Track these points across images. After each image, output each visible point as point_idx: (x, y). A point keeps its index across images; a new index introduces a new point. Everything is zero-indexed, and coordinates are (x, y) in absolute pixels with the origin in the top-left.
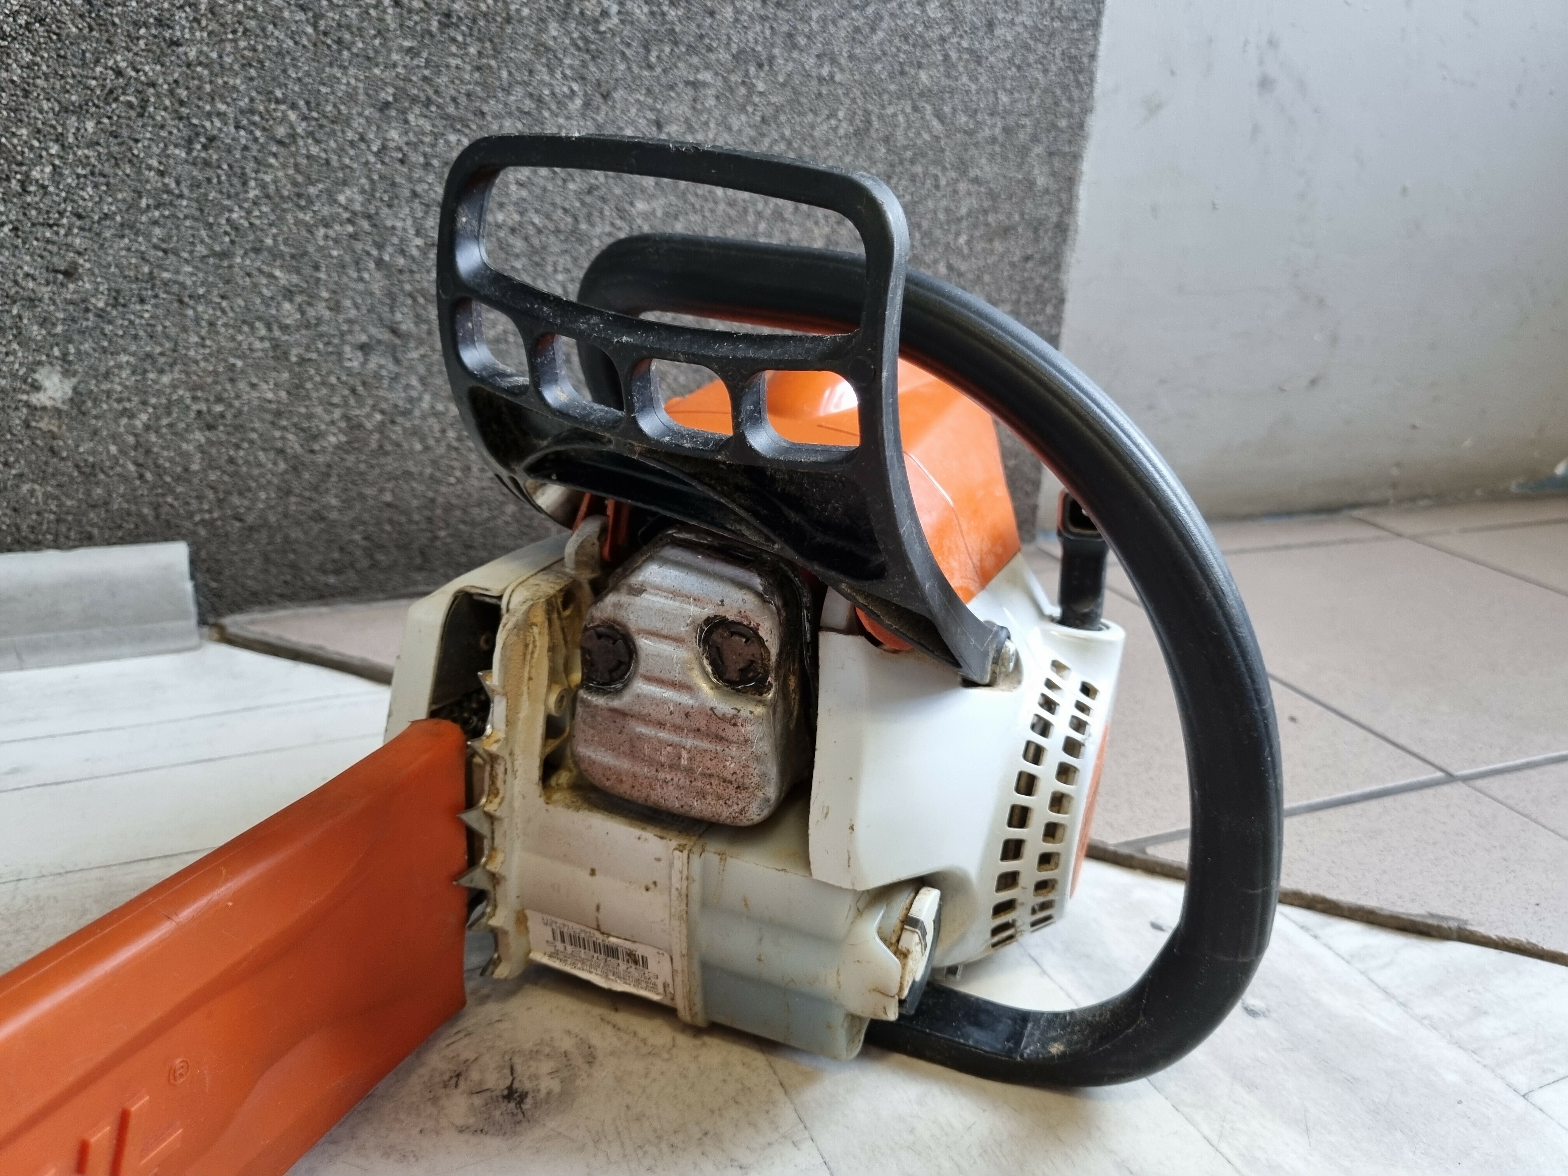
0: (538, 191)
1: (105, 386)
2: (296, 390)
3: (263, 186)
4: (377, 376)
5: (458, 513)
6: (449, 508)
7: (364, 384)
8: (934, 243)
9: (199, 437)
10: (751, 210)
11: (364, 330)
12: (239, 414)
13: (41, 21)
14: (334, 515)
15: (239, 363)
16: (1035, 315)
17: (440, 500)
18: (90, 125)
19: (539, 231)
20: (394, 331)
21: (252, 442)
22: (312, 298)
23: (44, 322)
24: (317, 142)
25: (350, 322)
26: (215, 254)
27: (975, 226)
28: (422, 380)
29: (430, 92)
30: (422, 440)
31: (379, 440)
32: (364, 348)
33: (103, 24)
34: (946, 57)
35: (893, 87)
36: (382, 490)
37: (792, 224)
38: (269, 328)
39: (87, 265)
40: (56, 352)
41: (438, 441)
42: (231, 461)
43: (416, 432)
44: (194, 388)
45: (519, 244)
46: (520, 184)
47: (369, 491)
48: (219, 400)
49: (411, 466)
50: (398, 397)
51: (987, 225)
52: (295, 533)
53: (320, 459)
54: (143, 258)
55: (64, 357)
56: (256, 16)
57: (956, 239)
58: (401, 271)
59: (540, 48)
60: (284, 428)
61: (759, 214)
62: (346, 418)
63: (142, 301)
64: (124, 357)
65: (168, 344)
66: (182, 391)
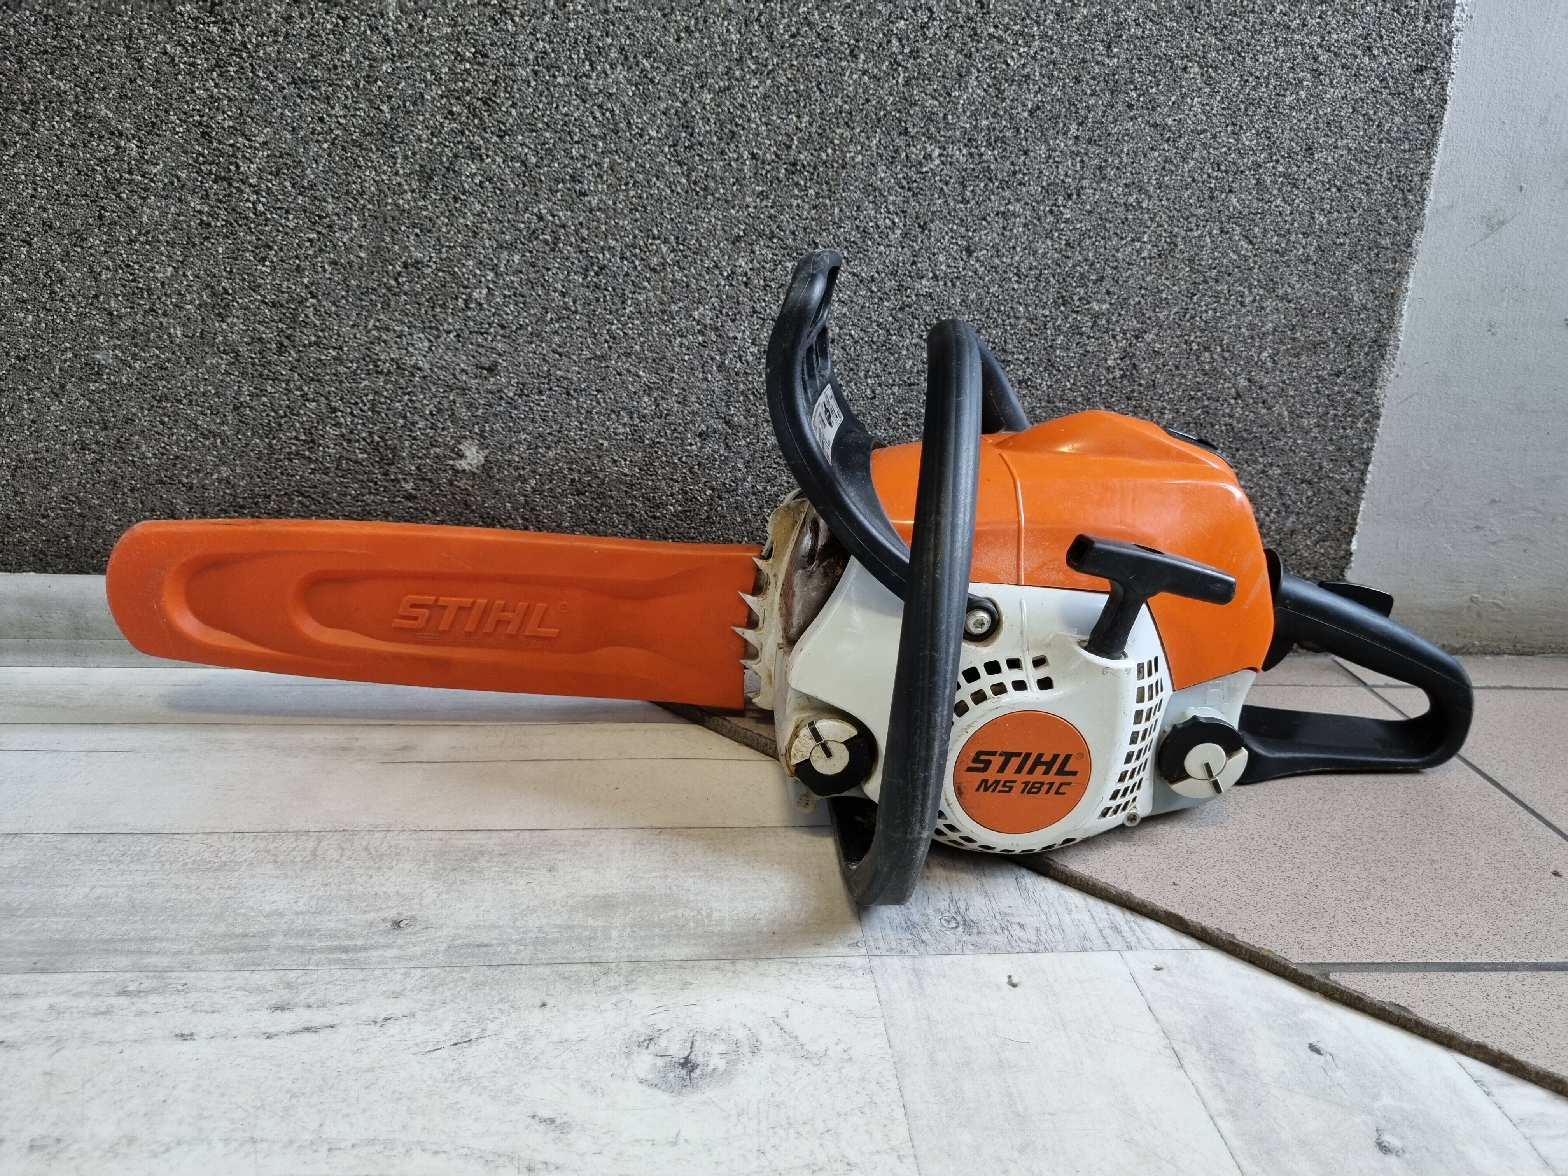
0: (857, 308)
1: (508, 457)
3: (638, 304)
4: (711, 458)
7: (699, 464)
9: (571, 500)
10: (1050, 325)
11: (703, 421)
12: (602, 484)
15: (606, 444)
16: (1344, 428)
18: (517, 258)
20: (728, 420)
22: (666, 394)
23: (470, 406)
24: (682, 269)
25: (694, 414)
26: (596, 357)
27: (1282, 342)
29: (774, 227)
30: (743, 513)
32: (702, 435)
33: (533, 181)
34: (1259, 182)
35: (1201, 211)
37: (1089, 337)
38: (631, 417)
39: (505, 364)
40: (476, 429)
43: (738, 507)
44: (571, 462)
46: (843, 303)
48: (588, 472)
50: (726, 477)
51: (1294, 340)
54: (545, 359)
55: (482, 433)
56: (645, 172)
57: (1259, 354)
58: (737, 374)
59: (869, 189)
60: (635, 497)
61: (1058, 328)
62: (683, 491)
63: (540, 392)
64: (523, 435)
65: (555, 427)
66: (562, 463)
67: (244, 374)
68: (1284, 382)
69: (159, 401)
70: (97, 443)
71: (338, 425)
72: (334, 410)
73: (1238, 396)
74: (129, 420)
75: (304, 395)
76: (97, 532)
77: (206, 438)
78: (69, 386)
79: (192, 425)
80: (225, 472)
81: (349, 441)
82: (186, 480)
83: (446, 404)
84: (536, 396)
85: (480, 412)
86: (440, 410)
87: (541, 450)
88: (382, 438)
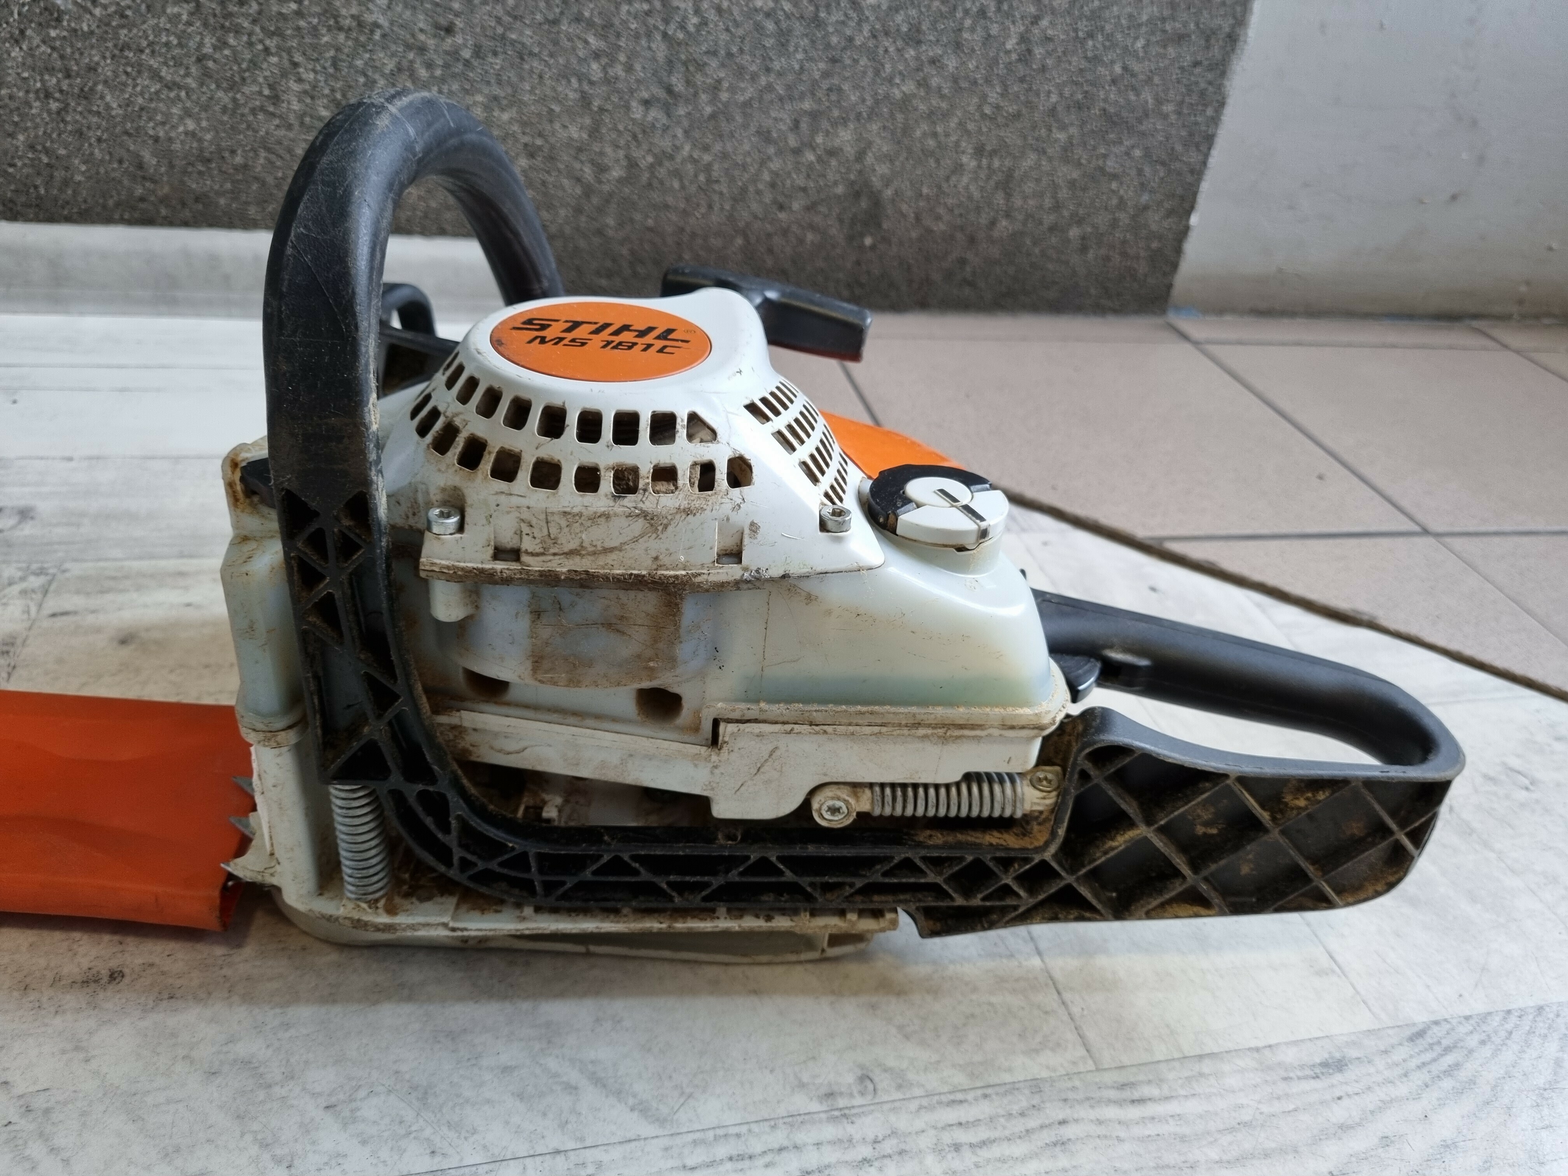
2: (594, 132)
4: (653, 126)
5: (700, 241)
6: (694, 235)
7: (644, 132)
8: (1114, 46)
11: (647, 89)
12: (552, 147)
14: (610, 233)
15: (557, 108)
16: (1195, 115)
17: (688, 229)
19: (788, 17)
20: (669, 90)
21: (559, 171)
22: (613, 60)
23: (429, 66)
25: (638, 81)
26: (547, 21)
27: (1153, 33)
28: (686, 132)
31: (649, 179)
32: (646, 103)
36: (647, 216)
37: (992, 22)
38: (580, 80)
39: (461, 25)
41: (691, 183)
42: (544, 183)
43: (676, 174)
44: (524, 124)
45: (770, 26)
47: (638, 217)
48: (540, 135)
49: (670, 200)
50: (666, 144)
51: (1164, 31)
52: (582, 244)
53: (606, 188)
54: (499, 20)
57: (1133, 44)
58: (679, 44)
60: (582, 162)
61: (966, 12)
62: (627, 157)
63: (495, 54)
64: (479, 98)
65: (509, 90)
66: (516, 128)
67: (205, 25)
68: (1151, 71)
69: (121, 50)
70: (61, 91)
71: (300, 80)
72: (296, 65)
73: (1114, 82)
74: (92, 69)
75: (266, 50)
76: (66, 183)
77: (170, 89)
78: (29, 32)
79: (155, 75)
80: (191, 125)
81: (312, 98)
82: (151, 132)
83: (405, 63)
84: (491, 59)
85: (438, 72)
86: (400, 70)
87: (496, 113)
88: (344, 96)
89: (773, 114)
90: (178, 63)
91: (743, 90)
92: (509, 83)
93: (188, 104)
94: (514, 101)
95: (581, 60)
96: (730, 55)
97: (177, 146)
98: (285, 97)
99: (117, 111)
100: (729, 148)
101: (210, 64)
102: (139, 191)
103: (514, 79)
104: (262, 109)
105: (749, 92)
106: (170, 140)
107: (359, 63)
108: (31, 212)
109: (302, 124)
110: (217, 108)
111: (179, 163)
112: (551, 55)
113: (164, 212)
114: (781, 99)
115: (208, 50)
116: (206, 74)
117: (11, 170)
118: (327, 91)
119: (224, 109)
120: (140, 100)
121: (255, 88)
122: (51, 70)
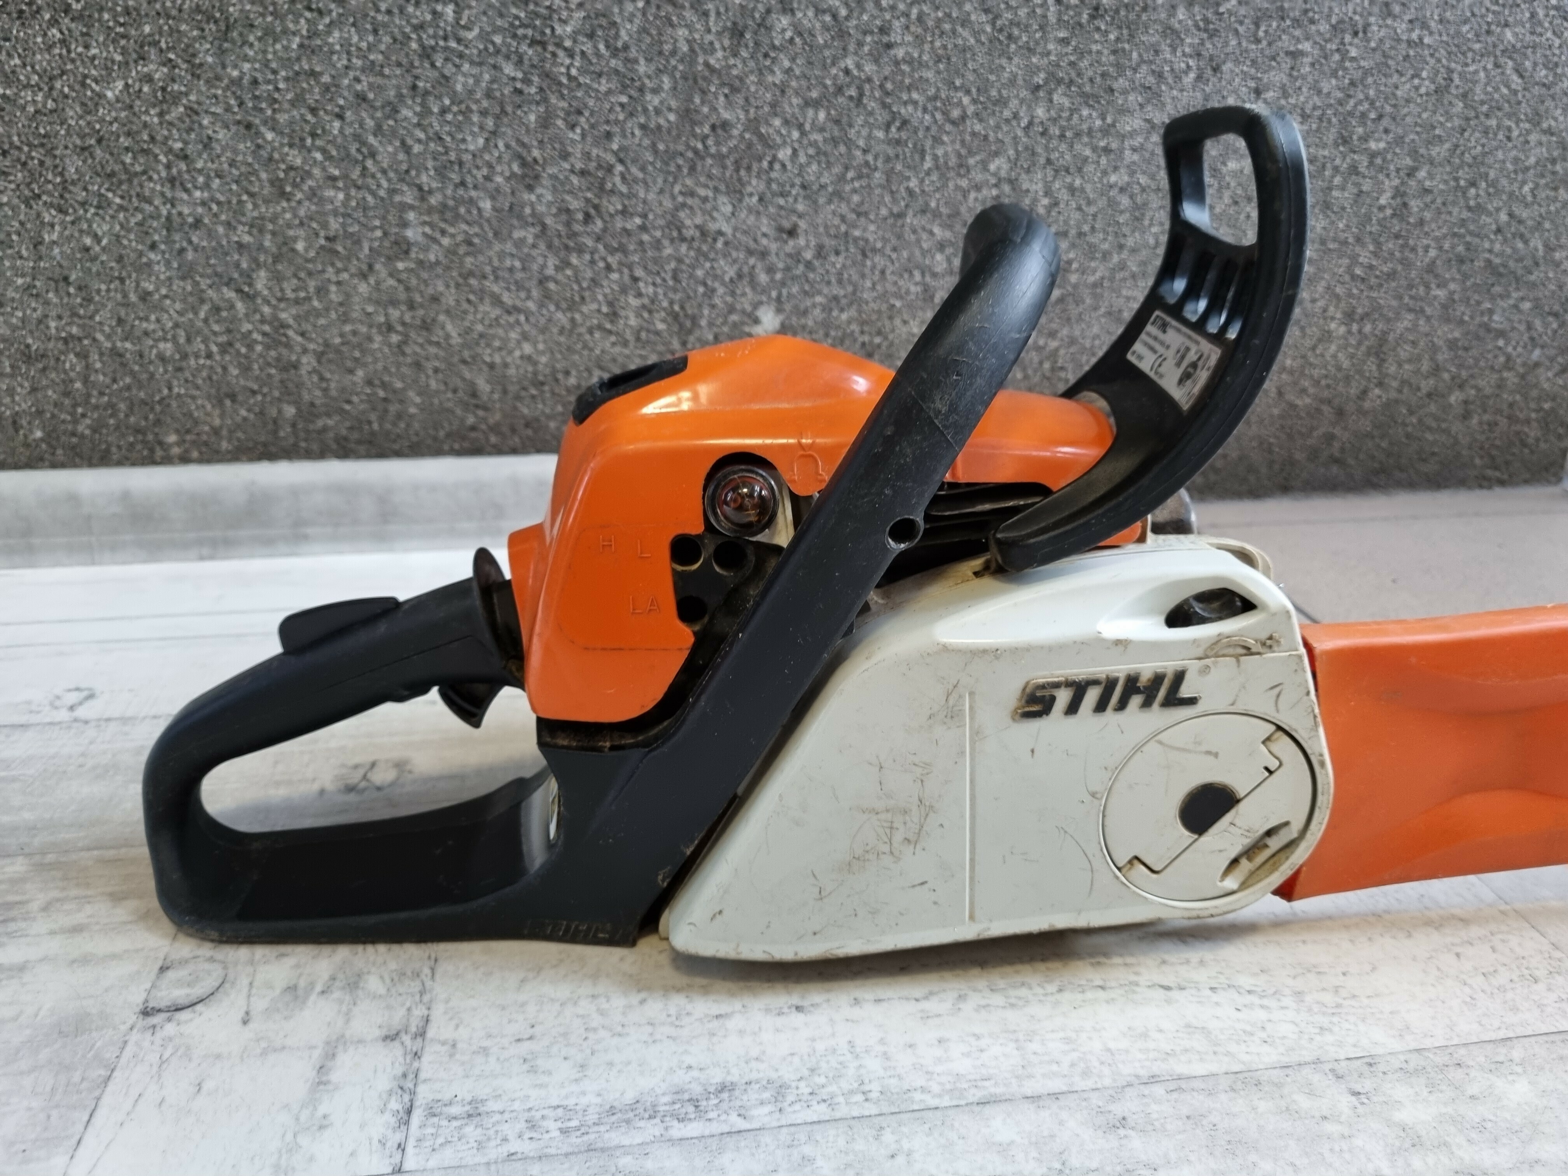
0: (1147, 155)
1: (803, 321)
3: (935, 158)
8: (1498, 192)
10: (1329, 165)
13: (800, 34)
15: (898, 304)
18: (822, 115)
19: (1143, 190)
23: (770, 270)
24: (981, 120)
26: (892, 214)
27: (1542, 176)
29: (1073, 74)
33: (842, 34)
35: (1477, 46)
37: (1364, 177)
38: (923, 275)
39: (804, 227)
40: (774, 294)
41: (1035, 371)
44: (863, 323)
45: (1125, 201)
46: (1134, 150)
48: (879, 333)
51: (1554, 173)
54: (843, 218)
55: (779, 299)
56: (953, 21)
57: (1521, 188)
59: (1169, 31)
61: (1336, 169)
63: (837, 253)
64: (819, 299)
65: (850, 289)
66: (854, 327)
67: (550, 246)
68: (1541, 215)
69: (465, 279)
70: (404, 324)
71: (639, 295)
72: (635, 280)
73: (1499, 231)
74: (435, 299)
75: (609, 268)
76: (399, 416)
77: (509, 313)
78: (378, 267)
79: (497, 301)
80: (527, 348)
81: (650, 312)
82: (488, 359)
83: (746, 270)
84: (833, 258)
85: (779, 276)
86: (740, 276)
87: (835, 313)
88: (682, 307)
89: (1124, 292)
90: (520, 286)
91: (1094, 271)
92: (850, 281)
93: (527, 328)
94: (855, 299)
95: (924, 253)
96: (1081, 234)
97: (512, 371)
98: (623, 313)
99: (456, 340)
100: (1077, 333)
101: (552, 286)
102: (471, 420)
103: (855, 277)
104: (600, 327)
105: (1101, 271)
106: (506, 365)
107: (700, 273)
108: (362, 449)
109: (638, 339)
110: (555, 330)
111: (513, 389)
112: (895, 249)
113: (493, 439)
114: (1134, 276)
115: (550, 271)
116: (547, 295)
117: (347, 407)
118: (665, 304)
119: (562, 331)
120: (479, 328)
121: (594, 306)
122: (394, 303)
